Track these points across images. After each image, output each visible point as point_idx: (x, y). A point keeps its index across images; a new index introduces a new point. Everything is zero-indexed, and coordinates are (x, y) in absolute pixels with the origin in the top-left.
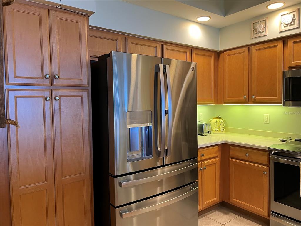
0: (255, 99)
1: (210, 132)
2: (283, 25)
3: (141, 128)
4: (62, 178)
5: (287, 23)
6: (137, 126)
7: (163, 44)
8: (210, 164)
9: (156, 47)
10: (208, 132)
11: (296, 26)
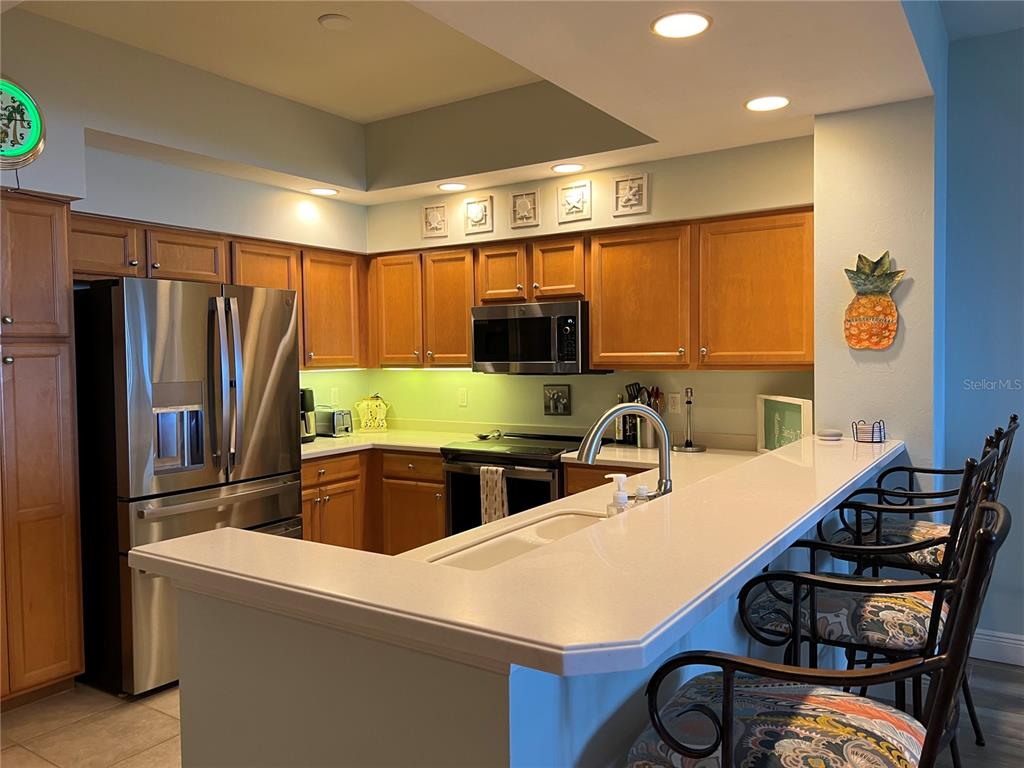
0: (433, 359)
1: (349, 429)
2: (470, 223)
3: (182, 413)
4: (19, 509)
5: (476, 220)
6: (173, 410)
7: (233, 241)
8: (340, 491)
9: (215, 249)
10: (346, 430)
11: (487, 227)
